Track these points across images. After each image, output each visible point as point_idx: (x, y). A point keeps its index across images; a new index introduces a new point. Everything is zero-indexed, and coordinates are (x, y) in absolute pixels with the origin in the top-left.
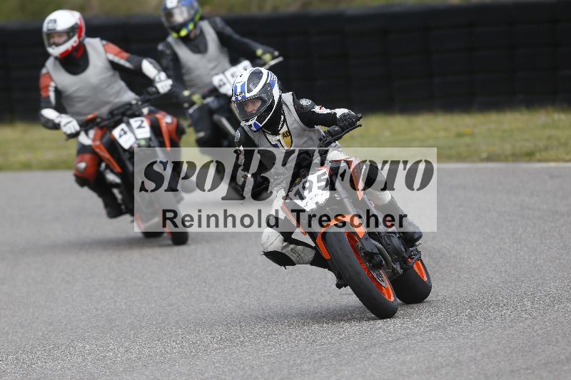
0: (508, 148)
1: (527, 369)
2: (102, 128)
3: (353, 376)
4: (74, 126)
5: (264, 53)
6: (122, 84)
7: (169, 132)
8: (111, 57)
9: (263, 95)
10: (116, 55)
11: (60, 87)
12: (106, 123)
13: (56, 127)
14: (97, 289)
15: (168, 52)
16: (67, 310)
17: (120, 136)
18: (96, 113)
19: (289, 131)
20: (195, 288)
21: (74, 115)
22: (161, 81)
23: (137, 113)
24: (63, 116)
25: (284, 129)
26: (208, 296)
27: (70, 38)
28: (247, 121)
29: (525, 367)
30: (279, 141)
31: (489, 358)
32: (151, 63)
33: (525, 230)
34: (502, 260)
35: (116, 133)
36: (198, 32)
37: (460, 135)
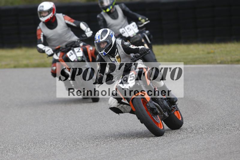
0: (229, 58)
1: (237, 151)
2: (63, 52)
3: (164, 154)
4: (51, 52)
5: (142, 19)
6: (72, 33)
7: (91, 54)
8: (67, 22)
9: (108, 40)
10: (69, 21)
11: (45, 35)
12: (64, 50)
13: (43, 52)
14: (56, 118)
15: (101, 18)
16: (43, 127)
17: (70, 56)
18: (61, 46)
19: (119, 56)
20: (97, 117)
21: (51, 47)
22: (88, 32)
23: (77, 46)
24: (46, 47)
25: (117, 55)
26: (103, 121)
27: (49, 13)
28: (100, 51)
29: (236, 150)
30: (115, 60)
31: (221, 147)
32: (84, 24)
33: (236, 93)
34: (226, 105)
35: (68, 54)
36: (114, 10)
37: (209, 53)
